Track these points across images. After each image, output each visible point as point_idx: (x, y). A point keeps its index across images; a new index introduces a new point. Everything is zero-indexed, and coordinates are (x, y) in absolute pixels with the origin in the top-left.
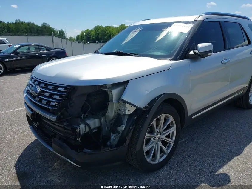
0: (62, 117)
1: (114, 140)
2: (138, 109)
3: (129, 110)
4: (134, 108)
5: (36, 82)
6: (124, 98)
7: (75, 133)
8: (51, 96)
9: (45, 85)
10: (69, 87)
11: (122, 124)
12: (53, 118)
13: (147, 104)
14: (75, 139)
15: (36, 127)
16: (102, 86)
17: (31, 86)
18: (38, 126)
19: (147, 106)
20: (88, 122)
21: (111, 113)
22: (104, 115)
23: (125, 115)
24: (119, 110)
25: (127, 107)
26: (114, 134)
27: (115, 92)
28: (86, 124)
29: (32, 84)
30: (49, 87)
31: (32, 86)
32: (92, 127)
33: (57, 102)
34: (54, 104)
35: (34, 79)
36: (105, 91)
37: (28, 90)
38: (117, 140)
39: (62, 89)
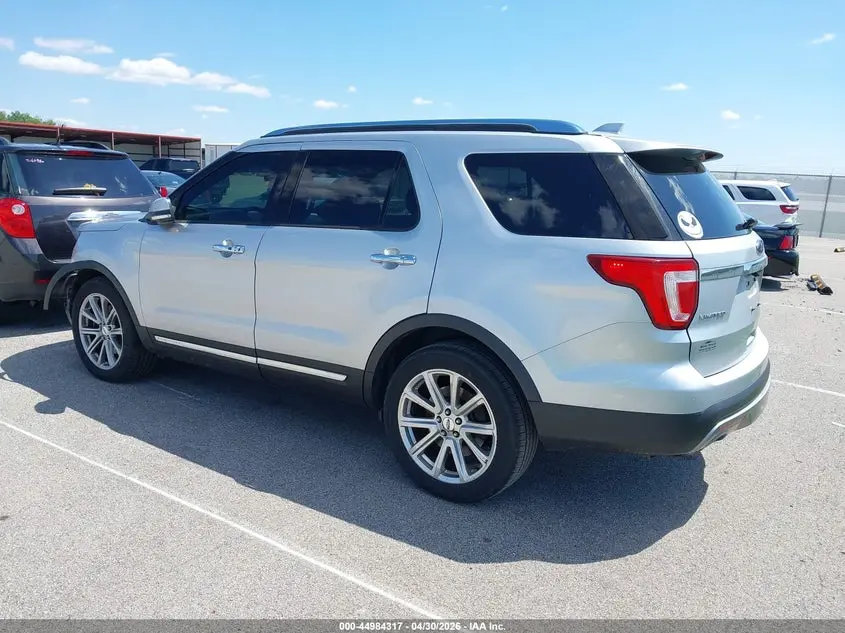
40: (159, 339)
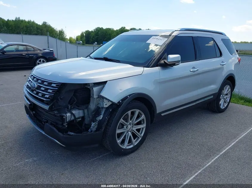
0: (53, 107)
1: (94, 127)
2: (113, 104)
3: (106, 104)
4: (110, 103)
5: (35, 79)
6: (102, 94)
7: (62, 119)
8: (46, 90)
9: (42, 82)
10: (60, 84)
11: (100, 115)
12: (46, 107)
13: (121, 100)
14: (62, 124)
15: (33, 115)
16: (86, 84)
17: (30, 82)
18: (34, 114)
19: (121, 101)
20: (74, 112)
21: (92, 106)
22: (87, 108)
23: (103, 108)
24: (99, 104)
25: (104, 101)
26: (94, 122)
27: (95, 89)
28: (72, 114)
29: (31, 80)
30: (45, 83)
31: (32, 82)
32: (77, 117)
33: (50, 95)
34: (47, 96)
35: (33, 76)
36: (89, 88)
37: (28, 85)
38: (96, 127)
39: (54, 85)
40: (163, 115)
